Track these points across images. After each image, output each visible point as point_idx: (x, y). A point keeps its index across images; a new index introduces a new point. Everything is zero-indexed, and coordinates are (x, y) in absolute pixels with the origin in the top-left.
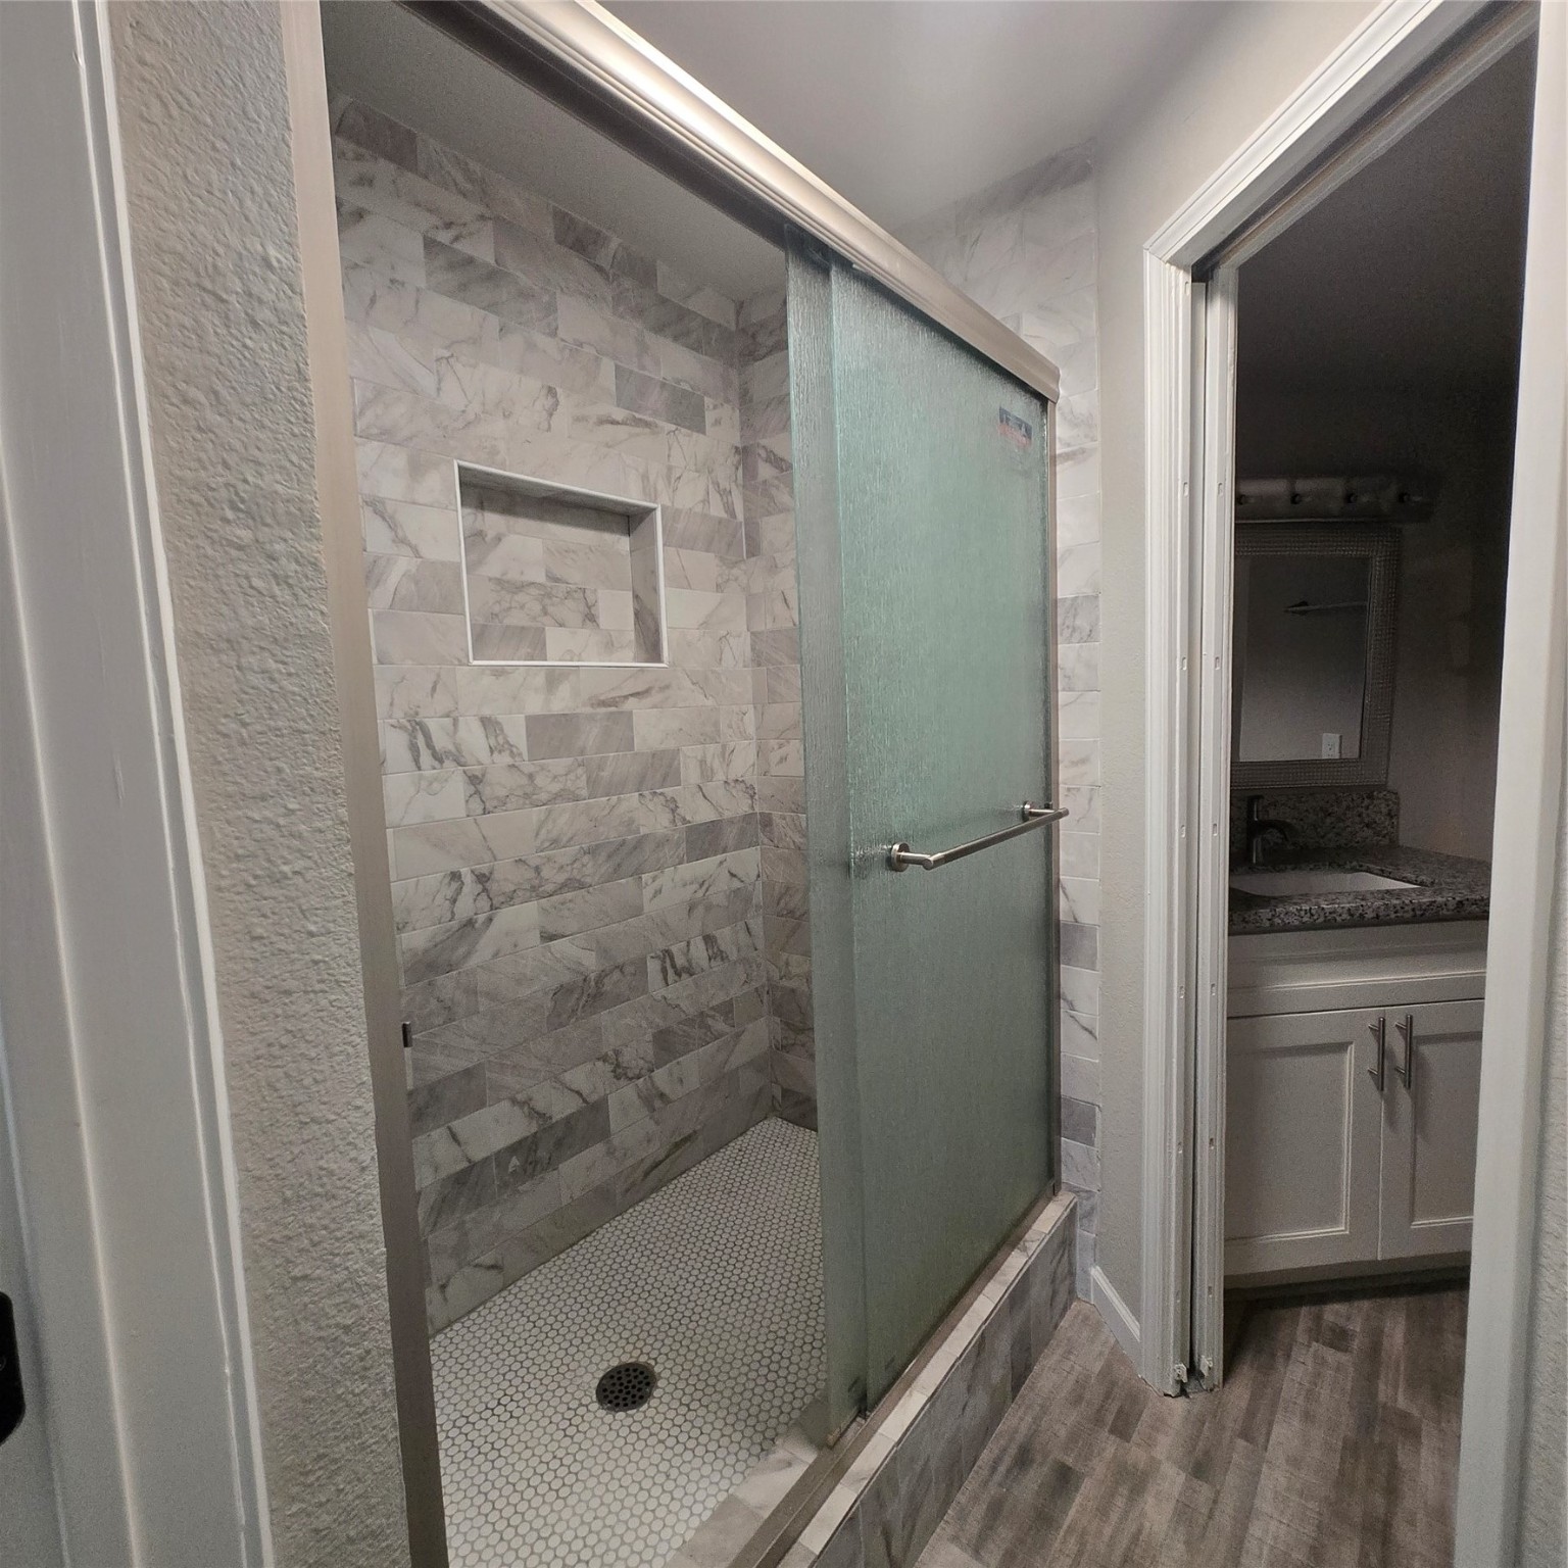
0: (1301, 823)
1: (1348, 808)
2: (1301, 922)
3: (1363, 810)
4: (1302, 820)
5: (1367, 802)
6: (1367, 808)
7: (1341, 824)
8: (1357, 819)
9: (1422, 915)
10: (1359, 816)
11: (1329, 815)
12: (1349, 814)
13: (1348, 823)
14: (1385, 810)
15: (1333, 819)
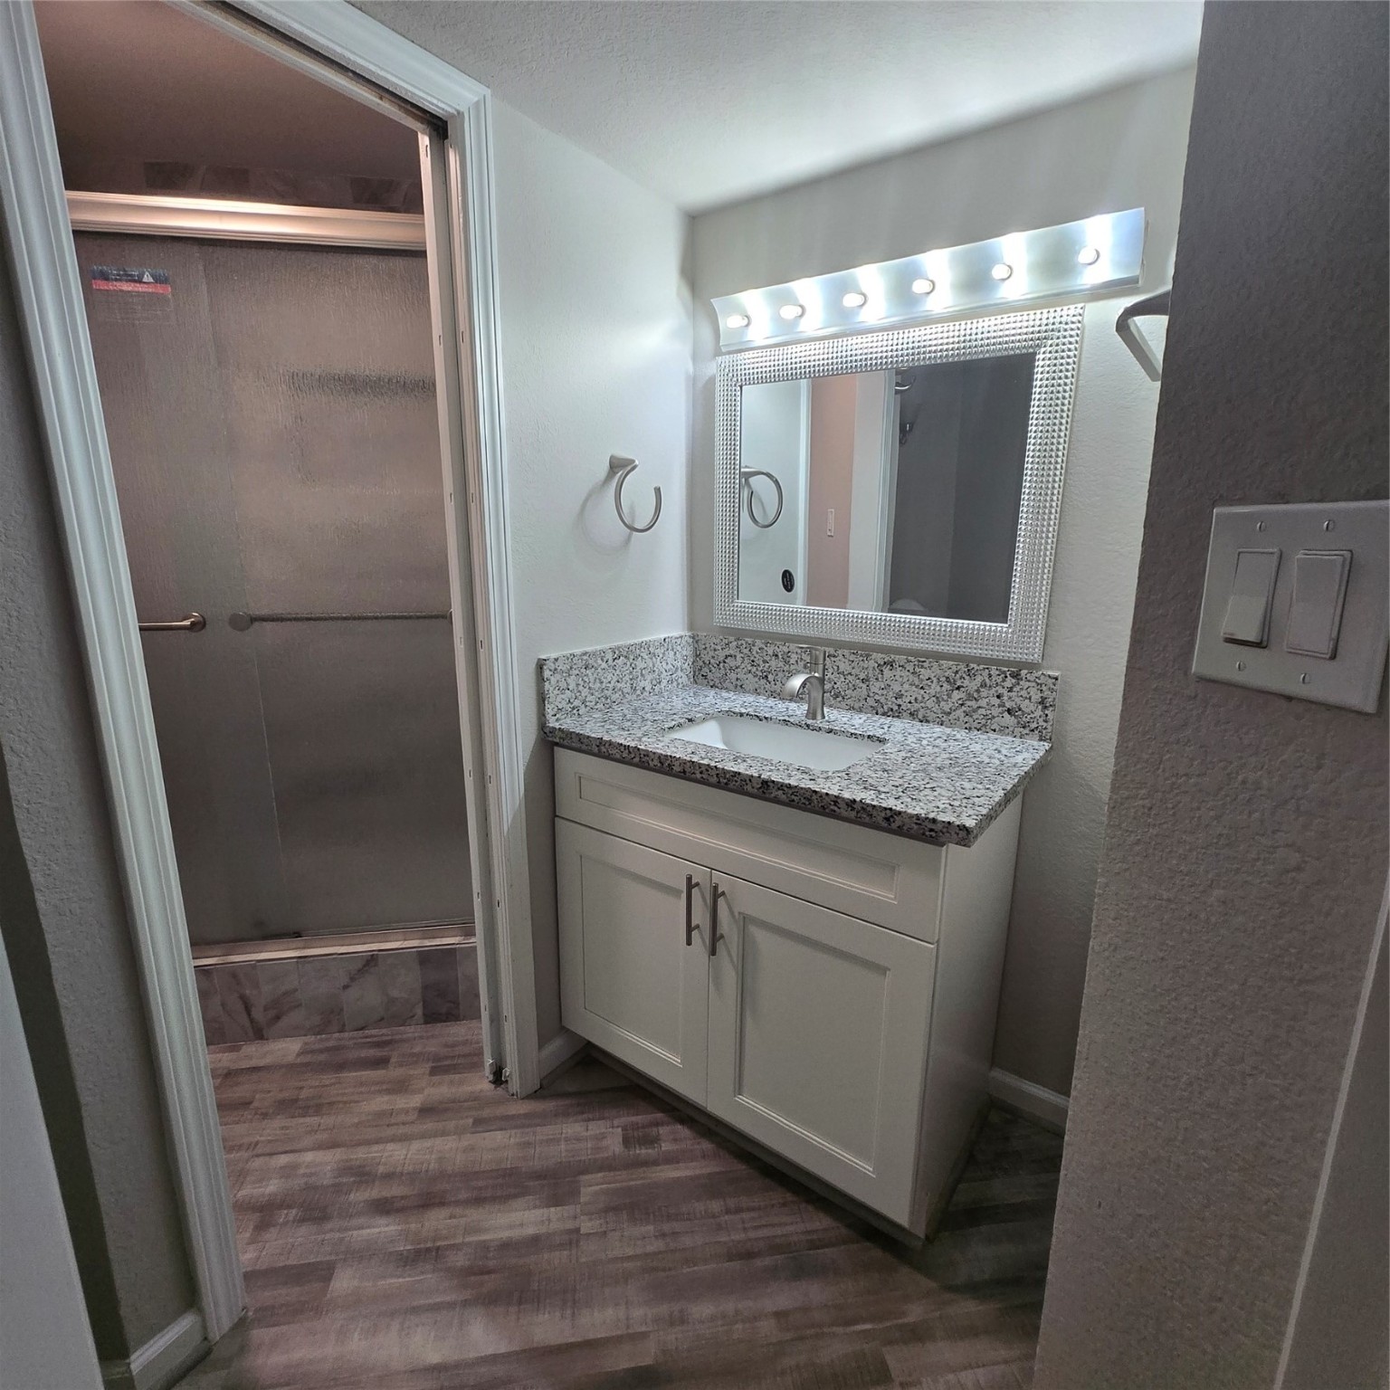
0: (922, 692)
1: (983, 685)
2: (621, 756)
3: (1005, 692)
4: (922, 688)
5: (1010, 682)
6: (1010, 690)
7: (973, 703)
8: (997, 701)
9: (726, 784)
10: (998, 697)
11: (958, 688)
12: (984, 692)
13: (983, 703)
14: (1036, 697)
15: (963, 695)
